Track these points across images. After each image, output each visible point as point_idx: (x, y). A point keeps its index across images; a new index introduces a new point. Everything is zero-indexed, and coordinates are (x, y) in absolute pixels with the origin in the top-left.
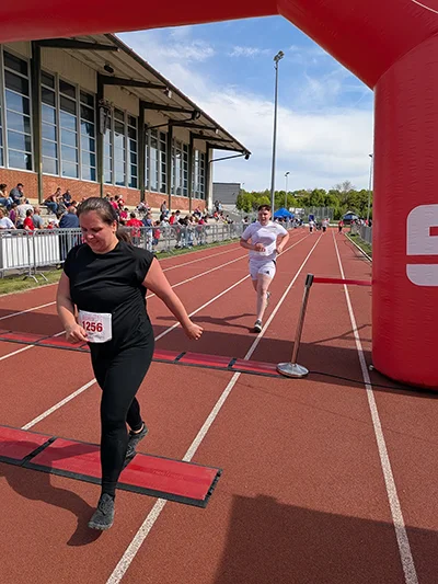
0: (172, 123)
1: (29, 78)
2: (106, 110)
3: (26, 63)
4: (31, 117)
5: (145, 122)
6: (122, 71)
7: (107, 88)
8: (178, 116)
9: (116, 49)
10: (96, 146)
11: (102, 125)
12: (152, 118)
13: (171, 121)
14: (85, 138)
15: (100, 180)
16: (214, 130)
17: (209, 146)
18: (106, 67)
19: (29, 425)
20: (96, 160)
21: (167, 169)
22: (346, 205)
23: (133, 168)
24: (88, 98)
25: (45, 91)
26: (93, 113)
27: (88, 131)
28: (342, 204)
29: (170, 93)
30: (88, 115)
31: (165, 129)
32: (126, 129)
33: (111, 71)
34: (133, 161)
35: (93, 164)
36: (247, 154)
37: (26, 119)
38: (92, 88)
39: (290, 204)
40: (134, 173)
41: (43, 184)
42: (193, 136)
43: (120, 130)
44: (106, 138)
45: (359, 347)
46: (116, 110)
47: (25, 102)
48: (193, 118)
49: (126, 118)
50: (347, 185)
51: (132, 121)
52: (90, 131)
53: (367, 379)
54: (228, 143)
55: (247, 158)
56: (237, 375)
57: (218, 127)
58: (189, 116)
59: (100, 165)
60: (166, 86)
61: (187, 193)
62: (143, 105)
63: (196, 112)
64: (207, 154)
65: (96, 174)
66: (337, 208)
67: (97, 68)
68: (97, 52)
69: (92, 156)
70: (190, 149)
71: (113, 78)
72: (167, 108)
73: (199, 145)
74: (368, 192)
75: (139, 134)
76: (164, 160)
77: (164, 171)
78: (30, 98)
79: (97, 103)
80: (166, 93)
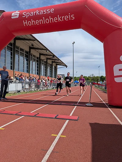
0: (47, 59)
1: (13, 47)
2: (31, 55)
3: (12, 44)
4: (13, 56)
5: (41, 58)
6: (36, 46)
7: (32, 50)
8: (49, 57)
9: (35, 40)
10: (28, 64)
11: (30, 59)
12: (42, 57)
13: (47, 58)
14: (26, 62)
15: (29, 73)
16: (58, 60)
17: (57, 65)
18: (32, 45)
19: (32, 112)
20: (28, 68)
21: (46, 70)
22: (93, 80)
23: (37, 70)
24: (27, 52)
25: (17, 51)
26: (28, 56)
27: (26, 60)
28: (92, 80)
29: (48, 51)
30: (27, 56)
31: (46, 60)
32: (36, 60)
33: (33, 46)
34: (38, 68)
35: (27, 68)
36: (67, 67)
37: (11, 57)
38: (28, 50)
39: (78, 80)
40: (38, 71)
41: (15, 73)
42: (52, 62)
43: (35, 60)
44: (31, 62)
45: (104, 103)
46: (34, 55)
47: (11, 53)
48: (53, 57)
49: (36, 57)
50: (93, 75)
51: (37, 58)
52: (27, 60)
53: (107, 106)
54: (62, 64)
55: (66, 67)
56: (76, 106)
57: (59, 59)
58: (52, 57)
59: (29, 69)
60: (47, 49)
61: (51, 76)
62: (40, 54)
63: (54, 56)
64: (56, 67)
65: (28, 71)
66: (90, 81)
67: (29, 45)
68: (30, 41)
69: (27, 66)
70: (52, 65)
71: (33, 47)
72: (46, 55)
73: (54, 64)
74: (99, 77)
75: (39, 61)
76: (45, 68)
77: (45, 70)
78: (13, 52)
79: (29, 53)
80: (47, 51)
